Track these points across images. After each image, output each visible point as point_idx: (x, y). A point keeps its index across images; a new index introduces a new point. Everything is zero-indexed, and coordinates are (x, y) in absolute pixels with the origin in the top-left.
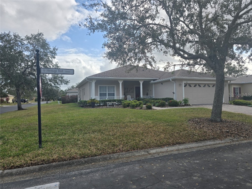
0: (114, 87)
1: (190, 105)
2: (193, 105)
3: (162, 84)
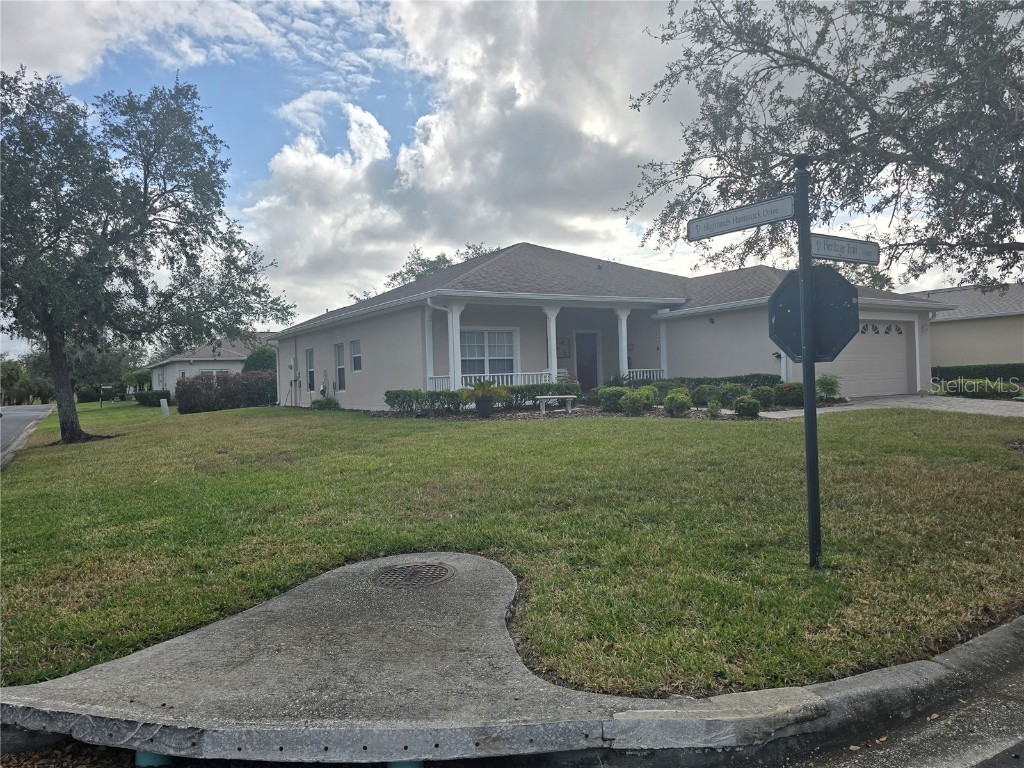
0: (510, 334)
1: (842, 401)
2: (856, 400)
3: (712, 322)
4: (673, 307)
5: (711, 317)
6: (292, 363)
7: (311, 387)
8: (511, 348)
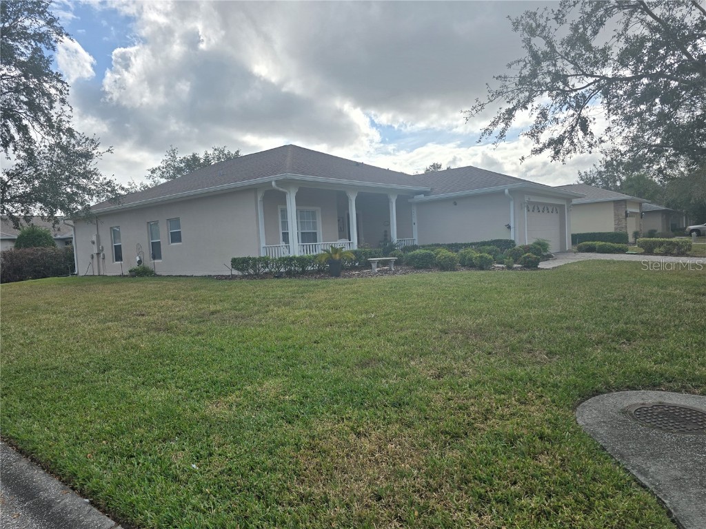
0: (314, 214)
3: (455, 204)
4: (426, 193)
5: (455, 201)
6: (94, 238)
7: (118, 257)
8: (314, 223)
